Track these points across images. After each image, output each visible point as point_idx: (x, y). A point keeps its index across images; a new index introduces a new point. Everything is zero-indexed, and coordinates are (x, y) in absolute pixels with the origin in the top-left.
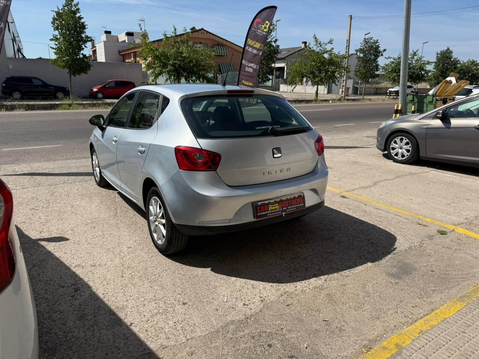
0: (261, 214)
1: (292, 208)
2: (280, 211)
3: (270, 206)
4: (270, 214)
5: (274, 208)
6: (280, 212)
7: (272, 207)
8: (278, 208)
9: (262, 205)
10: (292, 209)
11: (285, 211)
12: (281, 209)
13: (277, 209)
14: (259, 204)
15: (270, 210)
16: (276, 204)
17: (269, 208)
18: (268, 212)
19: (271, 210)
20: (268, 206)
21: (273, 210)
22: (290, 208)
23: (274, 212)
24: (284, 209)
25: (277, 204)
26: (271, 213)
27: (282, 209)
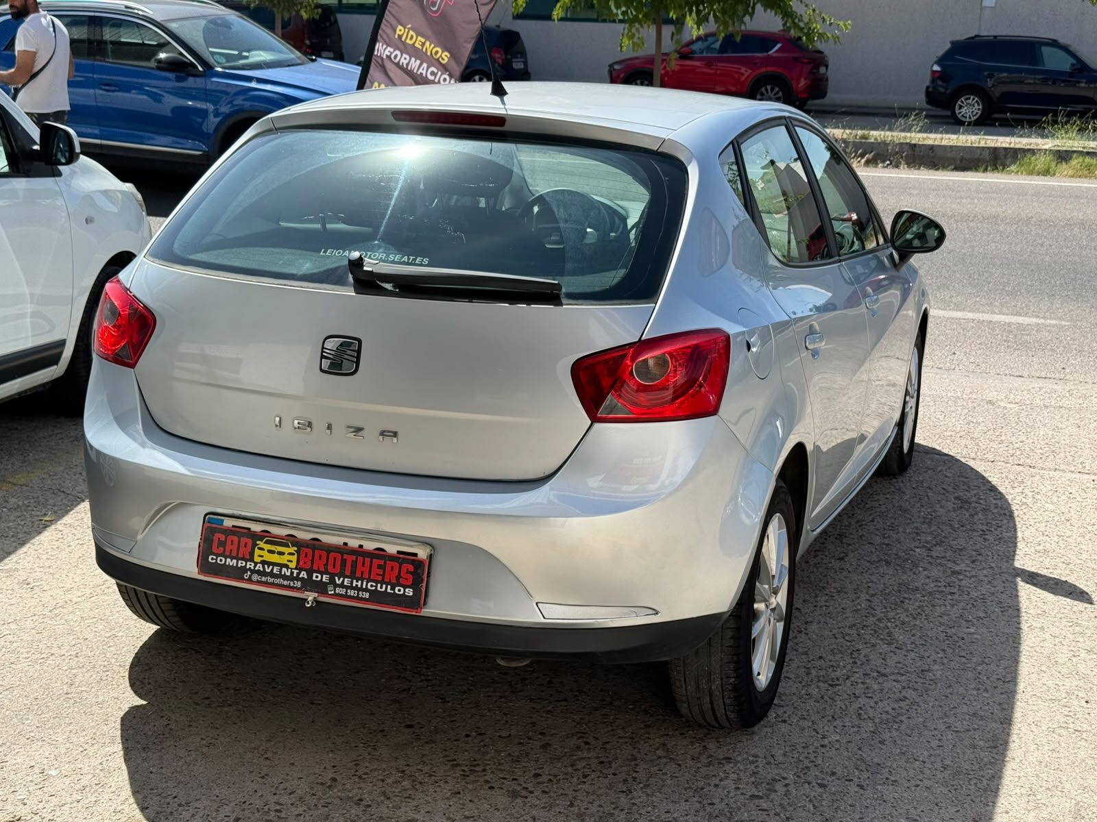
0: (221, 560)
1: (351, 588)
2: (297, 578)
3: (261, 544)
4: (255, 577)
5: (274, 558)
6: (299, 584)
7: (270, 552)
8: (293, 565)
9: (235, 531)
10: (352, 593)
11: (321, 588)
12: (304, 574)
13: (287, 567)
14: (228, 523)
15: (257, 559)
16: (286, 546)
17: (257, 552)
18: (250, 565)
19: (264, 563)
20: (255, 545)
21: (269, 564)
22: (342, 586)
23: (271, 574)
24: (316, 577)
25: (293, 549)
26: (259, 572)
27: (310, 576)
